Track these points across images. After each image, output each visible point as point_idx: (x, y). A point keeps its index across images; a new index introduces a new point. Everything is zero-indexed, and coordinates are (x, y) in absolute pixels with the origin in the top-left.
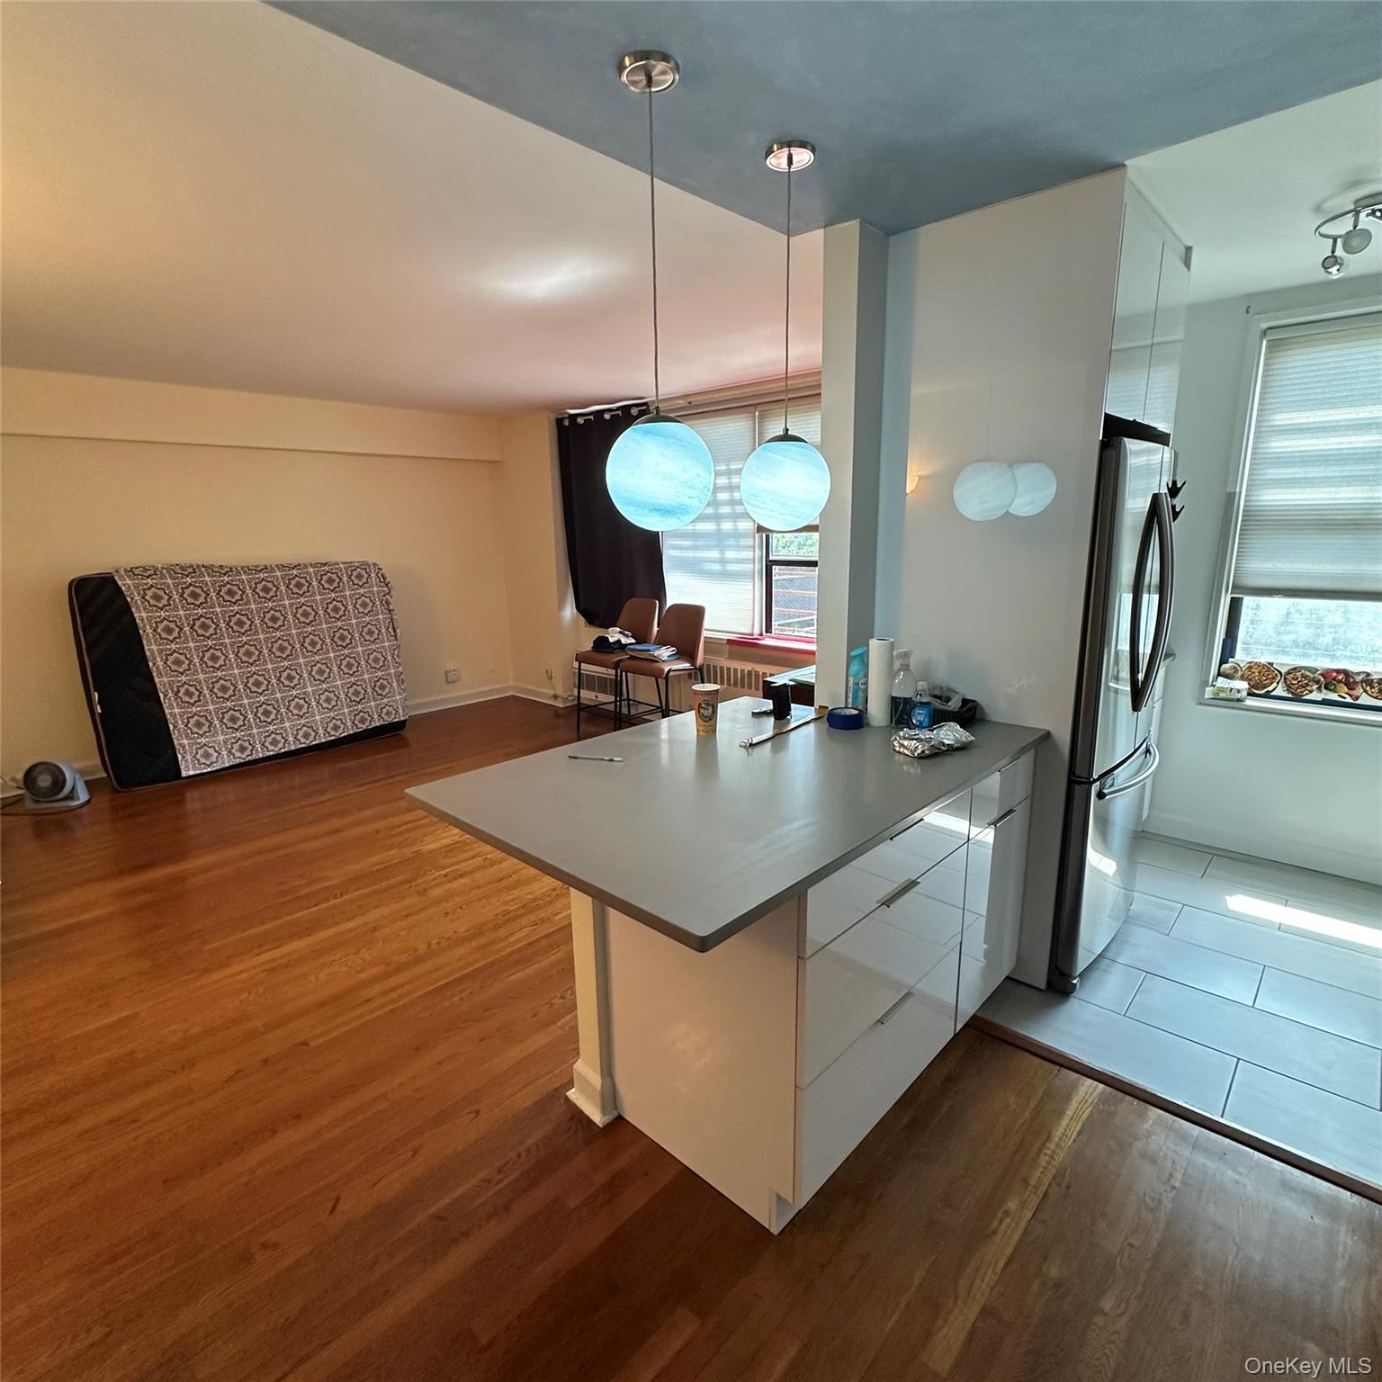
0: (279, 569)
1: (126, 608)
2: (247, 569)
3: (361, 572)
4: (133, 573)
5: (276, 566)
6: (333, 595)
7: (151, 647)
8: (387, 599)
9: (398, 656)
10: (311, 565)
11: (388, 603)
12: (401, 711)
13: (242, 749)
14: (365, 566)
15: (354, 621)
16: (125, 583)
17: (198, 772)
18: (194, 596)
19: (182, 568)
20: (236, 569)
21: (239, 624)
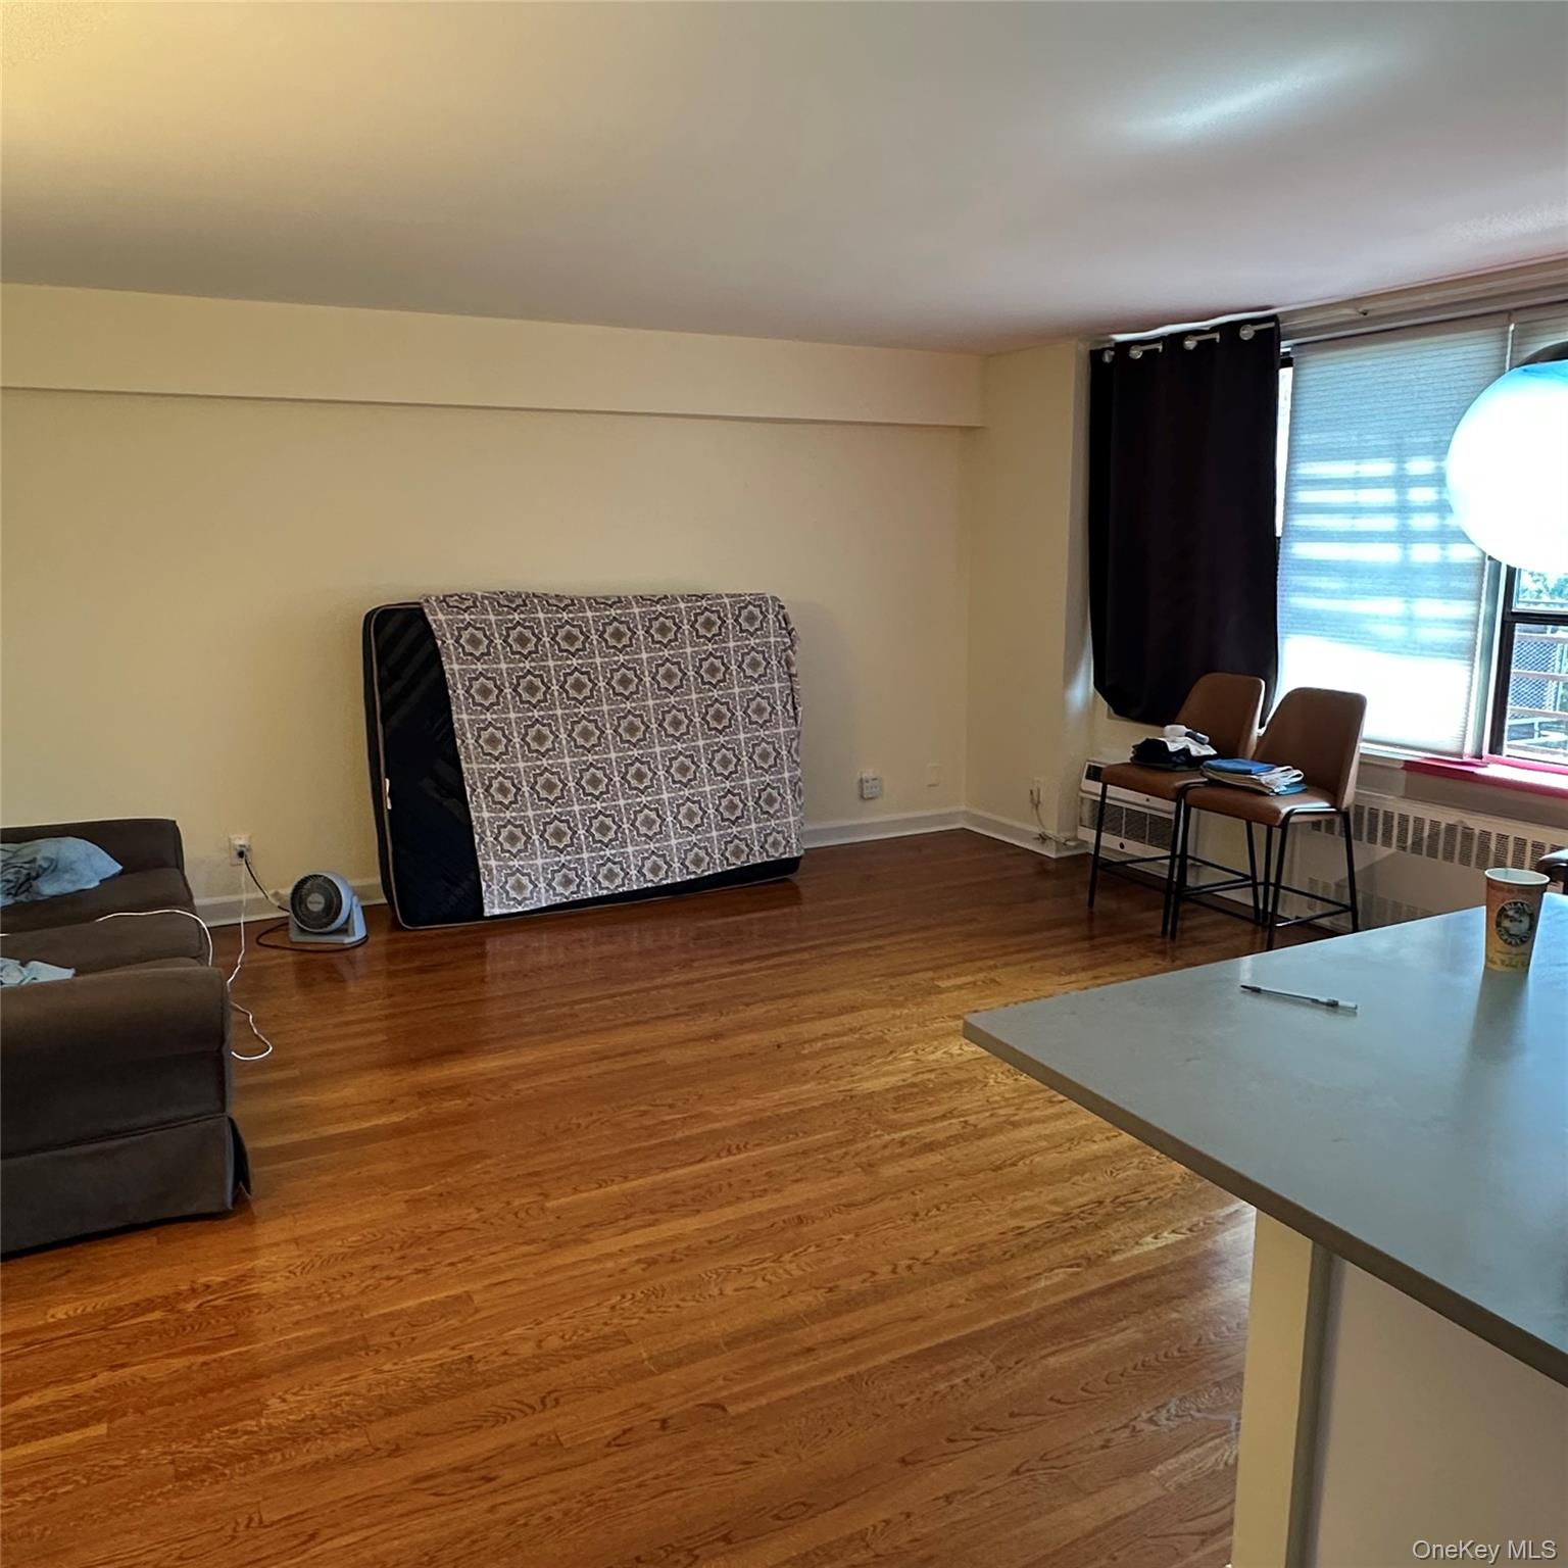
0: (637, 602)
1: (435, 657)
2: (595, 602)
3: (754, 611)
4: (448, 604)
5: (635, 597)
6: (710, 647)
7: (461, 717)
8: (787, 656)
9: (797, 751)
10: (682, 598)
11: (789, 663)
12: (794, 841)
13: (567, 882)
14: (760, 600)
15: (737, 690)
16: (437, 618)
17: (505, 911)
18: (523, 643)
19: (510, 598)
20: (579, 601)
21: (578, 686)
